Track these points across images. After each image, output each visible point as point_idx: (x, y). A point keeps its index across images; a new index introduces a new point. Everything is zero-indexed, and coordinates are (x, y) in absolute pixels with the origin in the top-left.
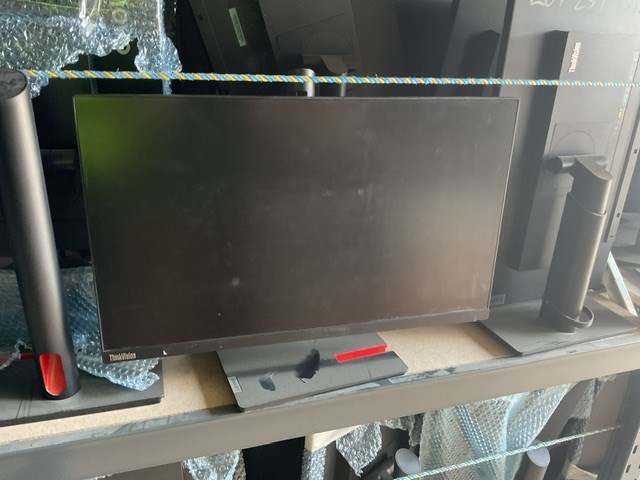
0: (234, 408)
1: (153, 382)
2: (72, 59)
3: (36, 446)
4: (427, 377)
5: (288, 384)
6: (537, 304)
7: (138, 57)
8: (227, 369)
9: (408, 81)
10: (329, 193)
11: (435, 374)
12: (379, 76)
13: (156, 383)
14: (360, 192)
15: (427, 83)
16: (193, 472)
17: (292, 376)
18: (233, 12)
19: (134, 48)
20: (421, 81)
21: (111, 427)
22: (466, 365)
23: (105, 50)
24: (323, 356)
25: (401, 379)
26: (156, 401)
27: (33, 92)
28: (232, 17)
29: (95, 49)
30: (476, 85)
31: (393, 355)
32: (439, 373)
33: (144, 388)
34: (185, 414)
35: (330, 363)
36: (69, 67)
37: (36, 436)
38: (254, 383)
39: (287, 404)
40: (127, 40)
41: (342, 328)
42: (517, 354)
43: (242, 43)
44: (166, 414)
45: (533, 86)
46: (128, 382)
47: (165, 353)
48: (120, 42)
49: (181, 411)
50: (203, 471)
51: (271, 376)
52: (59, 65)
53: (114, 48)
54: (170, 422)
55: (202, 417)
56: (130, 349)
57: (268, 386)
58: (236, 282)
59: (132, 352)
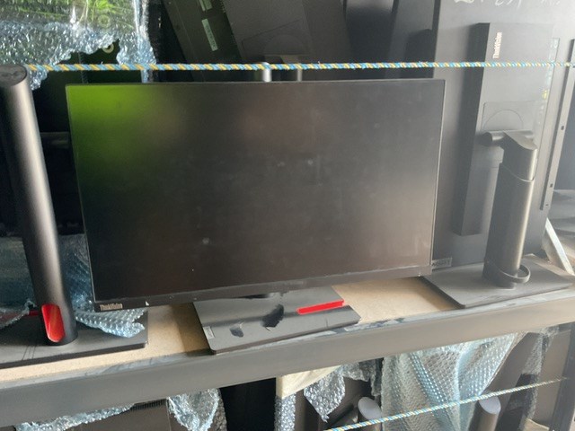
1: (138, 331)
2: (65, 56)
3: (37, 382)
4: (379, 326)
5: (255, 332)
6: (480, 267)
7: (119, 54)
8: (203, 321)
9: (347, 66)
10: (283, 164)
11: (386, 323)
12: (322, 63)
13: (142, 332)
14: (310, 162)
15: (364, 67)
16: (178, 417)
17: (258, 325)
18: (205, 22)
19: (116, 47)
20: (358, 66)
21: (102, 367)
22: (414, 316)
23: (92, 48)
24: (287, 310)
25: (355, 328)
26: (141, 346)
27: (35, 85)
28: (205, 26)
29: (84, 48)
30: (407, 68)
31: (348, 308)
32: (388, 323)
33: (131, 335)
34: (165, 356)
35: (291, 315)
36: (63, 62)
37: (38, 374)
38: (226, 330)
39: (253, 348)
40: (111, 40)
41: (301, 282)
42: (460, 307)
43: (214, 48)
44: (149, 356)
45: (457, 68)
46: (117, 331)
47: (147, 304)
48: (105, 41)
49: (162, 354)
50: (187, 416)
51: (240, 326)
52: (54, 61)
53: (100, 47)
54: (152, 363)
55: (180, 359)
56: (117, 300)
57: (237, 333)
58: (206, 241)
59: (119, 303)
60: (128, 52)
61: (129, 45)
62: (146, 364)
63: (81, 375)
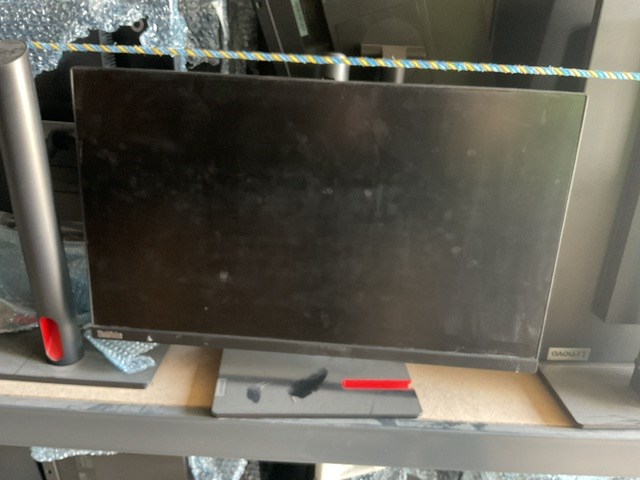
0: (207, 412)
2: (81, 31)
4: (445, 428)
7: (146, 33)
8: (223, 370)
9: (434, 65)
10: (329, 191)
11: (456, 427)
14: (368, 193)
15: (460, 69)
16: (196, 472)
19: (144, 24)
20: (452, 66)
21: (90, 402)
22: (502, 424)
23: (113, 25)
24: (329, 379)
25: (410, 423)
26: (141, 386)
27: (50, 65)
31: (413, 394)
32: (461, 427)
33: (133, 371)
35: (333, 387)
36: (79, 41)
37: (24, 394)
38: (243, 389)
40: (139, 16)
42: (578, 426)
43: (303, 32)
44: (144, 401)
46: (117, 360)
47: (150, 339)
49: (160, 402)
50: (207, 474)
51: (262, 387)
52: (68, 39)
53: (122, 24)
54: (144, 411)
55: (176, 413)
56: (117, 328)
57: (254, 396)
58: (224, 276)
59: (119, 332)
60: (158, 32)
61: (159, 23)
62: (136, 410)
63: (63, 406)
